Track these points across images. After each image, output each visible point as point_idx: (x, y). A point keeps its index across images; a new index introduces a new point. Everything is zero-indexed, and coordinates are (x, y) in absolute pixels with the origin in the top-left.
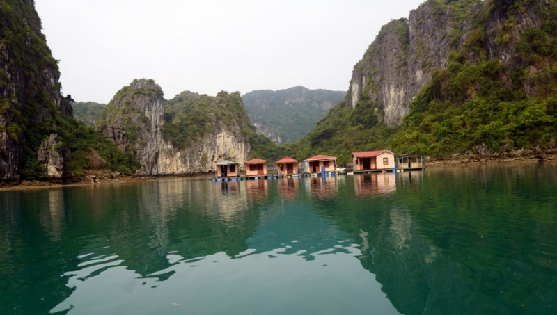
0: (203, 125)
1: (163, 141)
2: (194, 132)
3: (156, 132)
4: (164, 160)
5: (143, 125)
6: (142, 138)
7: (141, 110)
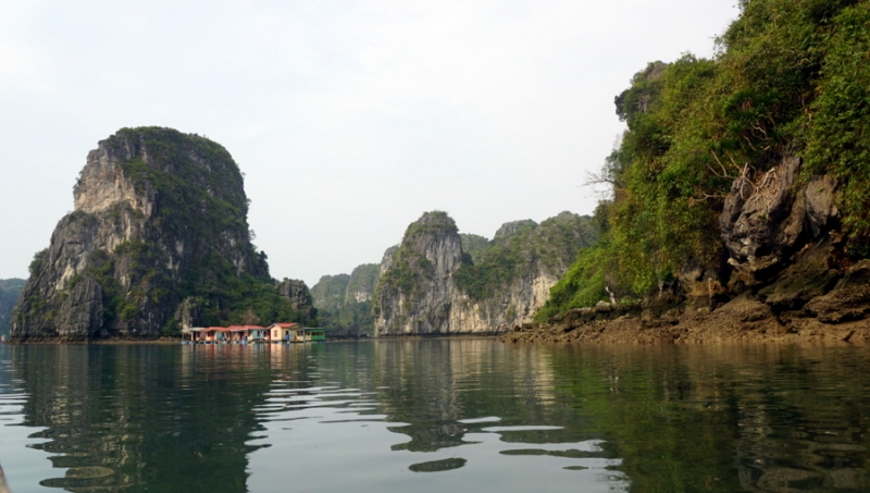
0: (509, 268)
1: (456, 290)
2: (498, 277)
3: (446, 279)
4: (457, 314)
5: (421, 271)
6: (419, 287)
7: (422, 252)
